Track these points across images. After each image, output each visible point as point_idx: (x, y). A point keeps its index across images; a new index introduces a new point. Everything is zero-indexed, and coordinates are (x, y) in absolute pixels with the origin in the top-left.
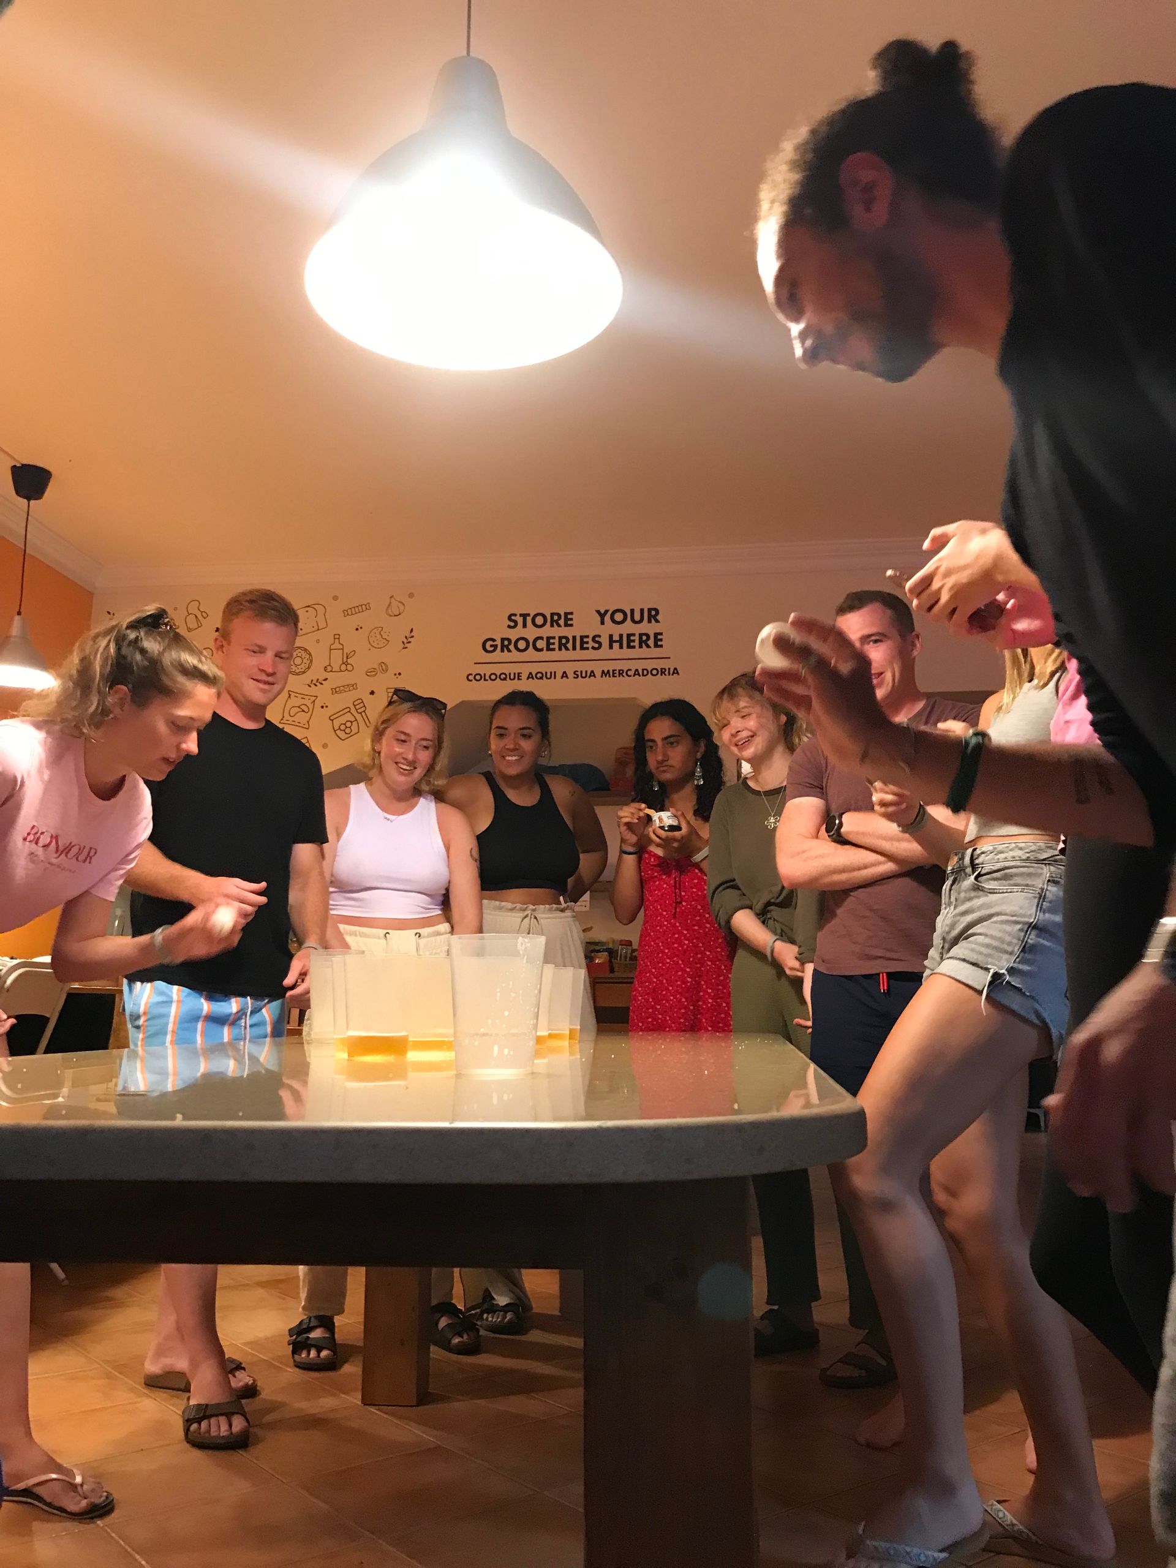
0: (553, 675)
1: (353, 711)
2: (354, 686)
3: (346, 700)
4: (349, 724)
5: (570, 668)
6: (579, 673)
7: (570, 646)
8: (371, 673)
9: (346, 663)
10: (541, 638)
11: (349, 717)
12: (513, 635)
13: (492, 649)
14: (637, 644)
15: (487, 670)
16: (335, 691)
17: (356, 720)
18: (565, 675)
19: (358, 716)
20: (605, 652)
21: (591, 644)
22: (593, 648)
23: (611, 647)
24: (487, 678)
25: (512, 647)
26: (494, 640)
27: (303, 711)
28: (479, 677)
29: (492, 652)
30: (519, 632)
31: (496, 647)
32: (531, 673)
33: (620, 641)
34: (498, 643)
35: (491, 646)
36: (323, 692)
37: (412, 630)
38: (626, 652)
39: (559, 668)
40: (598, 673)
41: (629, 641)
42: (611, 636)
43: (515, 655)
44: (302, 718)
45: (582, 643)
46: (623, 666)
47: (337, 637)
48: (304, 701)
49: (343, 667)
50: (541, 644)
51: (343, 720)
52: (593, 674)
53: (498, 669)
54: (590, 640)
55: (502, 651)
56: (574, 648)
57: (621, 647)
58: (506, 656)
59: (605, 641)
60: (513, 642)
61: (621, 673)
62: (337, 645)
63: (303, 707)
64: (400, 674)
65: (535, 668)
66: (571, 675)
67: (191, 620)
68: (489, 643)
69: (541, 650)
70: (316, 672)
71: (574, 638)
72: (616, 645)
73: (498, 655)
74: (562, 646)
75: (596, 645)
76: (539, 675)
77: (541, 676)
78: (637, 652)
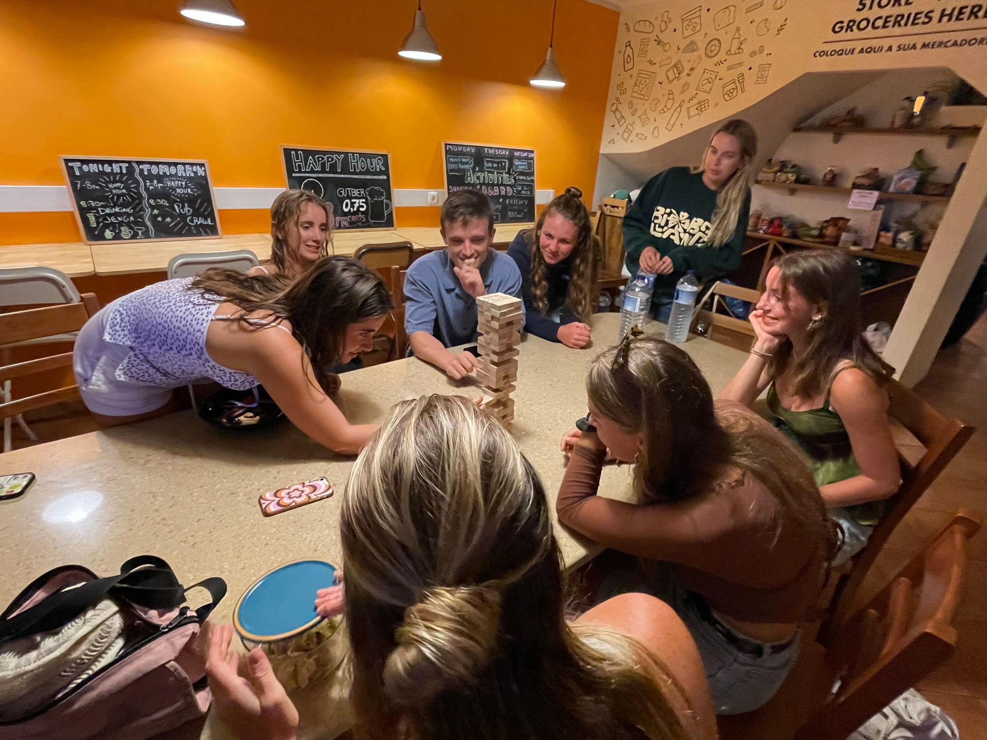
0: (880, 49)
1: (737, 82)
2: (740, 64)
3: (734, 74)
4: (731, 91)
5: (895, 43)
6: (902, 47)
7: (903, 23)
8: (753, 54)
9: (739, 48)
10: (880, 18)
11: (733, 86)
12: (858, 17)
13: (840, 29)
14: (965, 16)
15: (829, 48)
16: (729, 68)
17: (737, 88)
18: (890, 49)
19: (738, 85)
20: (934, 26)
21: (923, 19)
22: (924, 23)
23: (940, 21)
24: (829, 53)
25: (855, 28)
26: (842, 22)
27: (709, 82)
28: (824, 53)
29: (839, 31)
30: (865, 13)
31: (842, 28)
32: (863, 49)
33: (951, 15)
34: (845, 25)
35: (839, 27)
36: (722, 69)
37: (786, 20)
38: (954, 25)
39: (886, 43)
40: (919, 46)
41: (961, 13)
42: (944, 10)
43: (856, 33)
44: (707, 87)
45: (915, 19)
46: (944, 38)
47: (738, 29)
48: (711, 76)
49: (738, 51)
50: (879, 23)
51: (729, 88)
52: (914, 47)
53: (838, 47)
54: (923, 15)
55: (847, 31)
56: (906, 24)
57: (950, 20)
58: (849, 35)
59: (936, 16)
60: (857, 23)
61: (940, 44)
62: (737, 36)
63: (710, 80)
64: (770, 54)
65: (866, 44)
66: (895, 48)
67: (663, 25)
68: (839, 25)
69: (878, 28)
70: (722, 56)
71: (910, 15)
72: (945, 19)
73: (843, 35)
74: (897, 23)
75: (927, 20)
76: (869, 50)
77: (870, 50)
78: (964, 24)
